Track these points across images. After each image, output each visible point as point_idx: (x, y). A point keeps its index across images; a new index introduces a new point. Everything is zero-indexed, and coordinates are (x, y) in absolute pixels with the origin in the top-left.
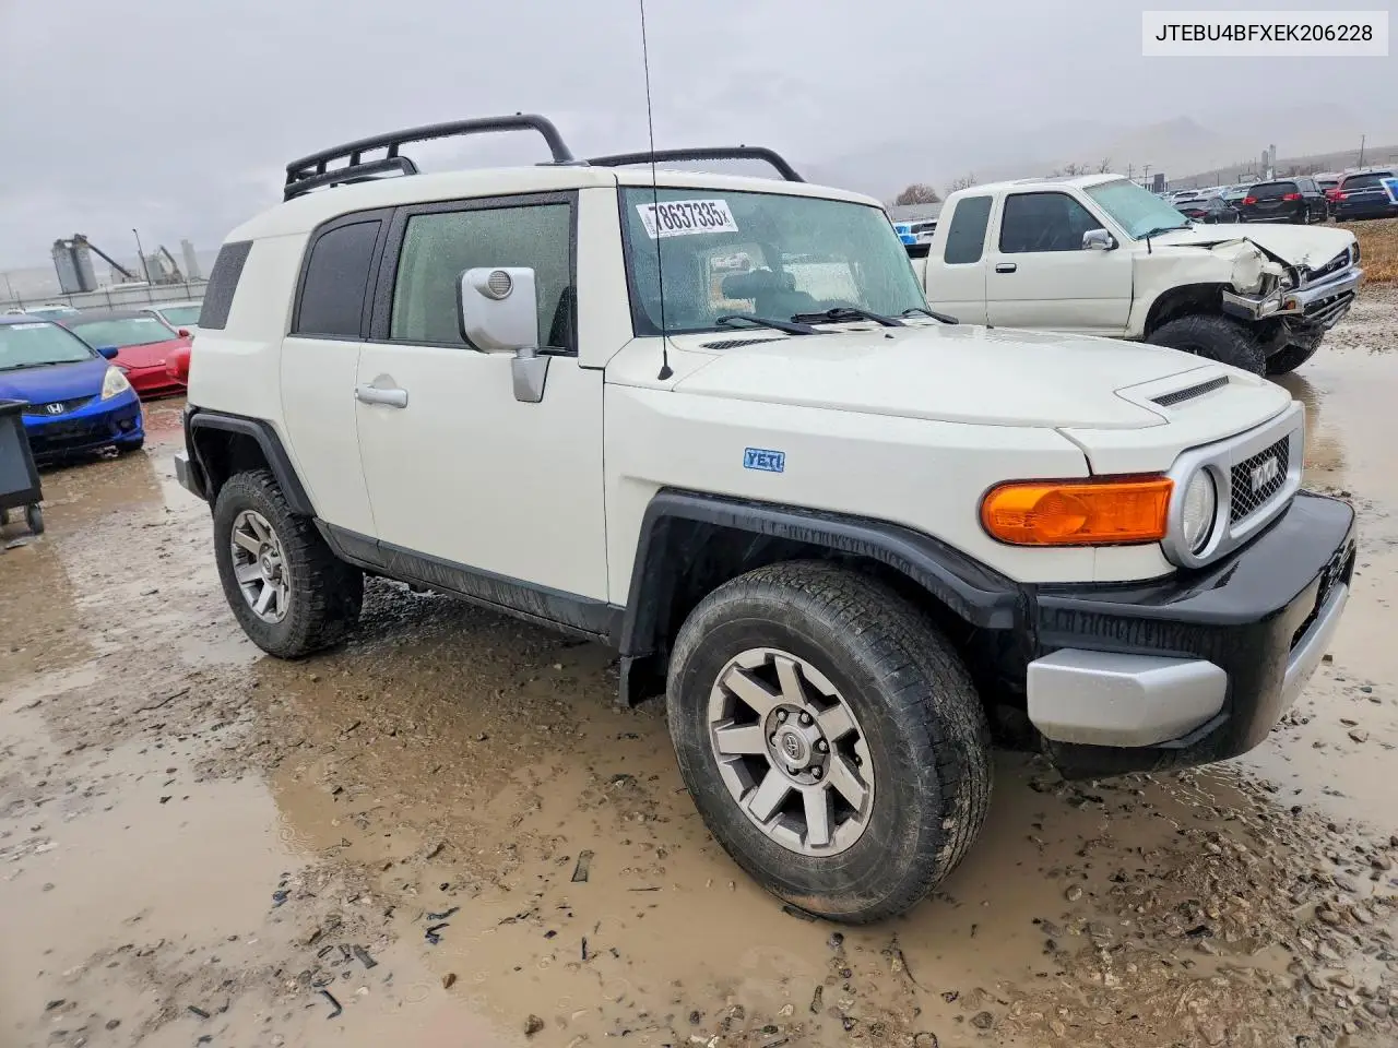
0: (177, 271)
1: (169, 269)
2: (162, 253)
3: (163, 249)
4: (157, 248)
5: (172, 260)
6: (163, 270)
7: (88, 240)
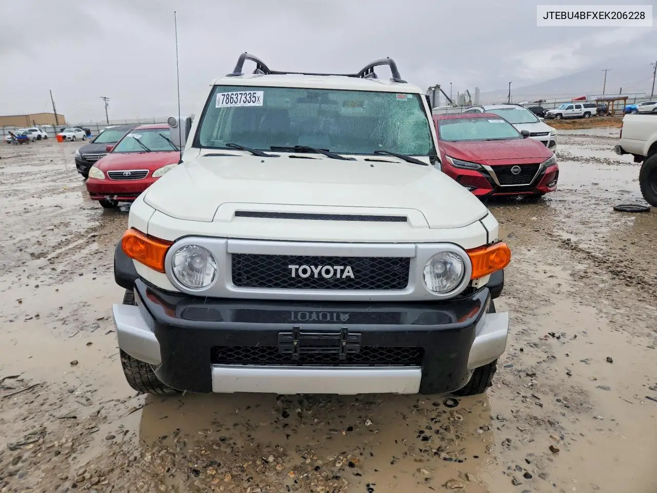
0: (470, 101)
1: (467, 101)
2: (467, 93)
3: (467, 91)
4: (465, 90)
5: (470, 96)
6: (465, 101)
7: (441, 87)
